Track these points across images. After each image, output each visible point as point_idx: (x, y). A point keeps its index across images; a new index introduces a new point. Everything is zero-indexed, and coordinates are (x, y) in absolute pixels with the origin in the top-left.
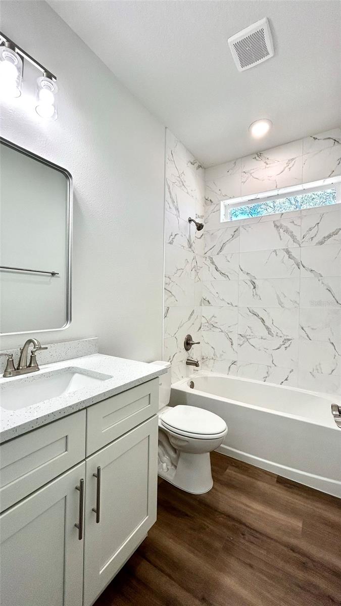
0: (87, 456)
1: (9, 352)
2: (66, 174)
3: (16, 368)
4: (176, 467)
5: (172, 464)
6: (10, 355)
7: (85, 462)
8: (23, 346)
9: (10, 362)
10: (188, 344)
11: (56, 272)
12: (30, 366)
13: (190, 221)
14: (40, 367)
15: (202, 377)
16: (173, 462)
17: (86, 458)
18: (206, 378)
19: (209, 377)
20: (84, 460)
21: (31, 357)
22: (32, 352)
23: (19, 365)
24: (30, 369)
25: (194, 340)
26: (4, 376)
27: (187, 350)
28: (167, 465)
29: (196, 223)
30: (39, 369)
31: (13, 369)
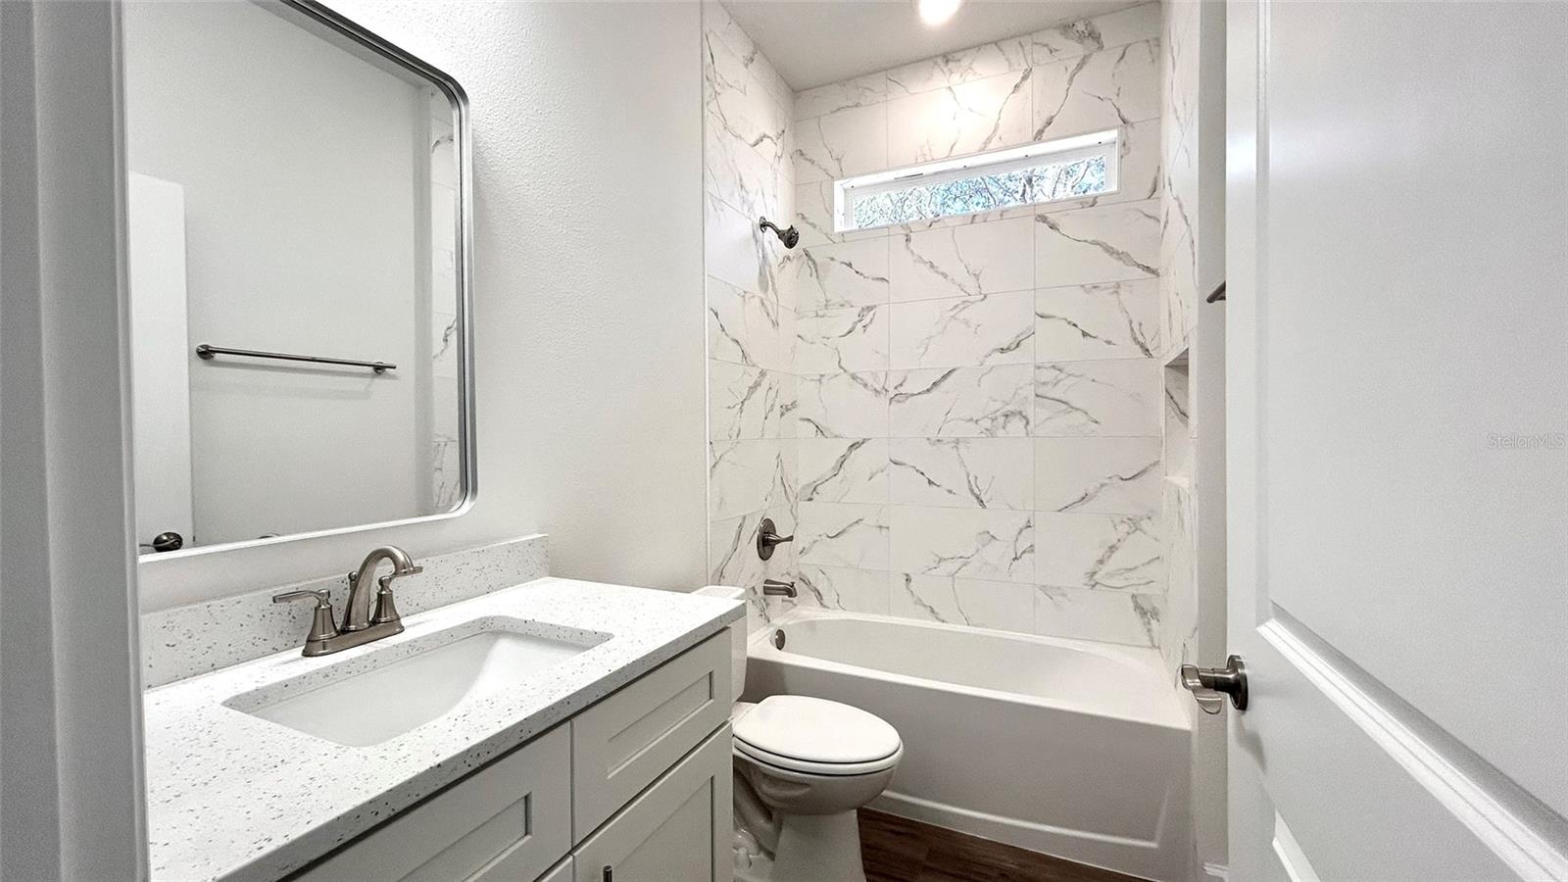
0: (577, 842)
1: (320, 584)
2: (452, 91)
3: (338, 627)
4: (771, 855)
5: (761, 848)
6: (323, 594)
7: (571, 857)
8: (359, 568)
9: (322, 611)
10: (767, 543)
11: (386, 362)
12: (374, 623)
13: (764, 225)
14: (404, 622)
15: (800, 624)
16: (763, 843)
17: (574, 849)
18: (811, 625)
19: (819, 621)
20: (570, 853)
21: (380, 596)
22: (381, 582)
23: (348, 621)
24: (378, 630)
25: (781, 532)
26: (306, 654)
27: (764, 557)
28: (748, 854)
29: (778, 232)
30: (402, 629)
31: (333, 634)
